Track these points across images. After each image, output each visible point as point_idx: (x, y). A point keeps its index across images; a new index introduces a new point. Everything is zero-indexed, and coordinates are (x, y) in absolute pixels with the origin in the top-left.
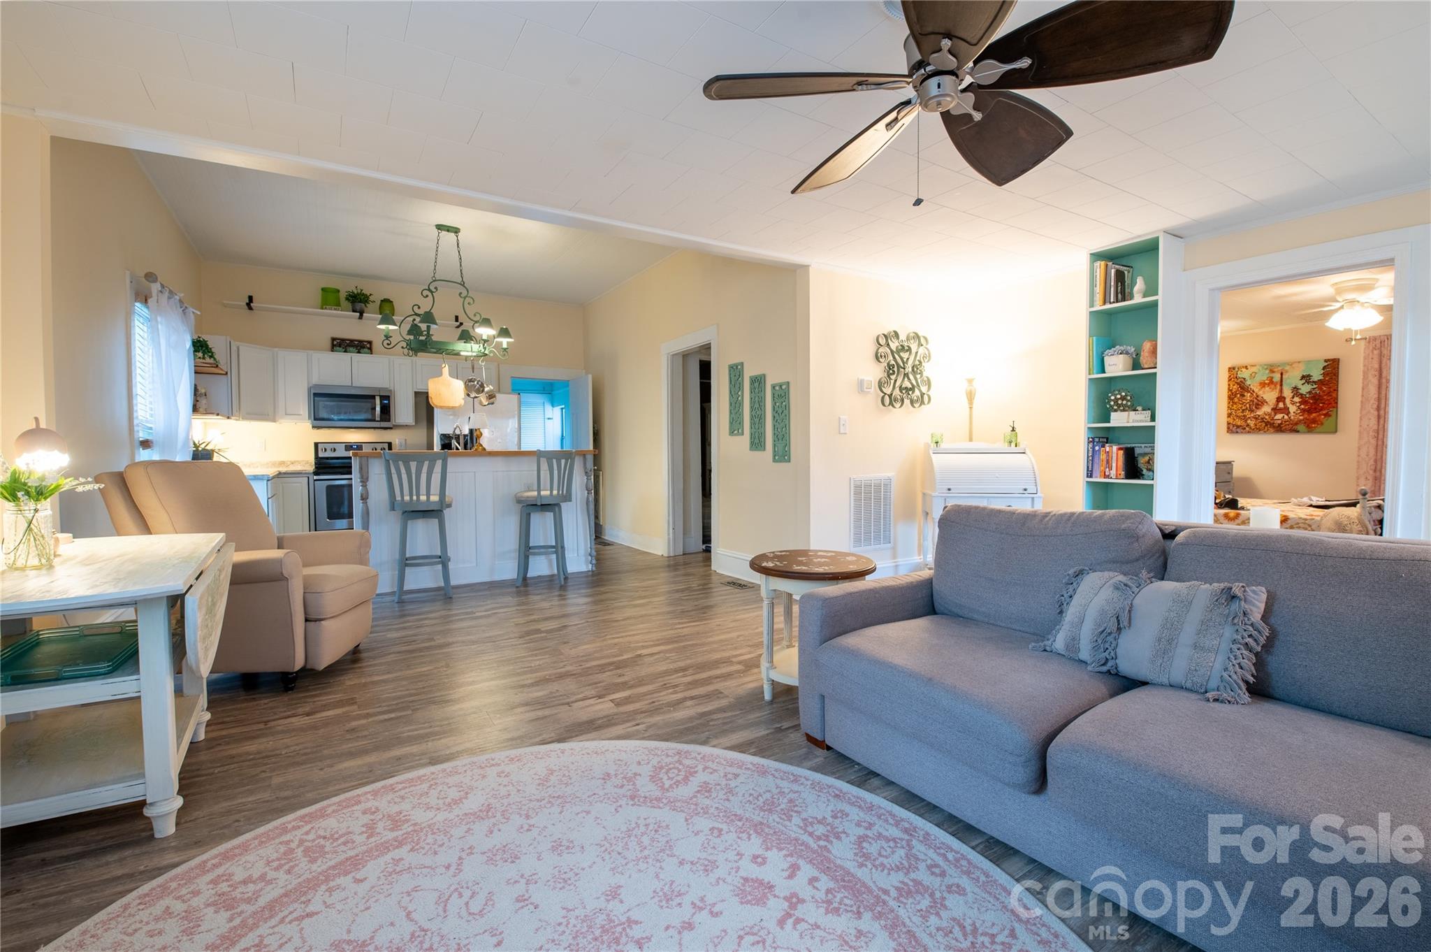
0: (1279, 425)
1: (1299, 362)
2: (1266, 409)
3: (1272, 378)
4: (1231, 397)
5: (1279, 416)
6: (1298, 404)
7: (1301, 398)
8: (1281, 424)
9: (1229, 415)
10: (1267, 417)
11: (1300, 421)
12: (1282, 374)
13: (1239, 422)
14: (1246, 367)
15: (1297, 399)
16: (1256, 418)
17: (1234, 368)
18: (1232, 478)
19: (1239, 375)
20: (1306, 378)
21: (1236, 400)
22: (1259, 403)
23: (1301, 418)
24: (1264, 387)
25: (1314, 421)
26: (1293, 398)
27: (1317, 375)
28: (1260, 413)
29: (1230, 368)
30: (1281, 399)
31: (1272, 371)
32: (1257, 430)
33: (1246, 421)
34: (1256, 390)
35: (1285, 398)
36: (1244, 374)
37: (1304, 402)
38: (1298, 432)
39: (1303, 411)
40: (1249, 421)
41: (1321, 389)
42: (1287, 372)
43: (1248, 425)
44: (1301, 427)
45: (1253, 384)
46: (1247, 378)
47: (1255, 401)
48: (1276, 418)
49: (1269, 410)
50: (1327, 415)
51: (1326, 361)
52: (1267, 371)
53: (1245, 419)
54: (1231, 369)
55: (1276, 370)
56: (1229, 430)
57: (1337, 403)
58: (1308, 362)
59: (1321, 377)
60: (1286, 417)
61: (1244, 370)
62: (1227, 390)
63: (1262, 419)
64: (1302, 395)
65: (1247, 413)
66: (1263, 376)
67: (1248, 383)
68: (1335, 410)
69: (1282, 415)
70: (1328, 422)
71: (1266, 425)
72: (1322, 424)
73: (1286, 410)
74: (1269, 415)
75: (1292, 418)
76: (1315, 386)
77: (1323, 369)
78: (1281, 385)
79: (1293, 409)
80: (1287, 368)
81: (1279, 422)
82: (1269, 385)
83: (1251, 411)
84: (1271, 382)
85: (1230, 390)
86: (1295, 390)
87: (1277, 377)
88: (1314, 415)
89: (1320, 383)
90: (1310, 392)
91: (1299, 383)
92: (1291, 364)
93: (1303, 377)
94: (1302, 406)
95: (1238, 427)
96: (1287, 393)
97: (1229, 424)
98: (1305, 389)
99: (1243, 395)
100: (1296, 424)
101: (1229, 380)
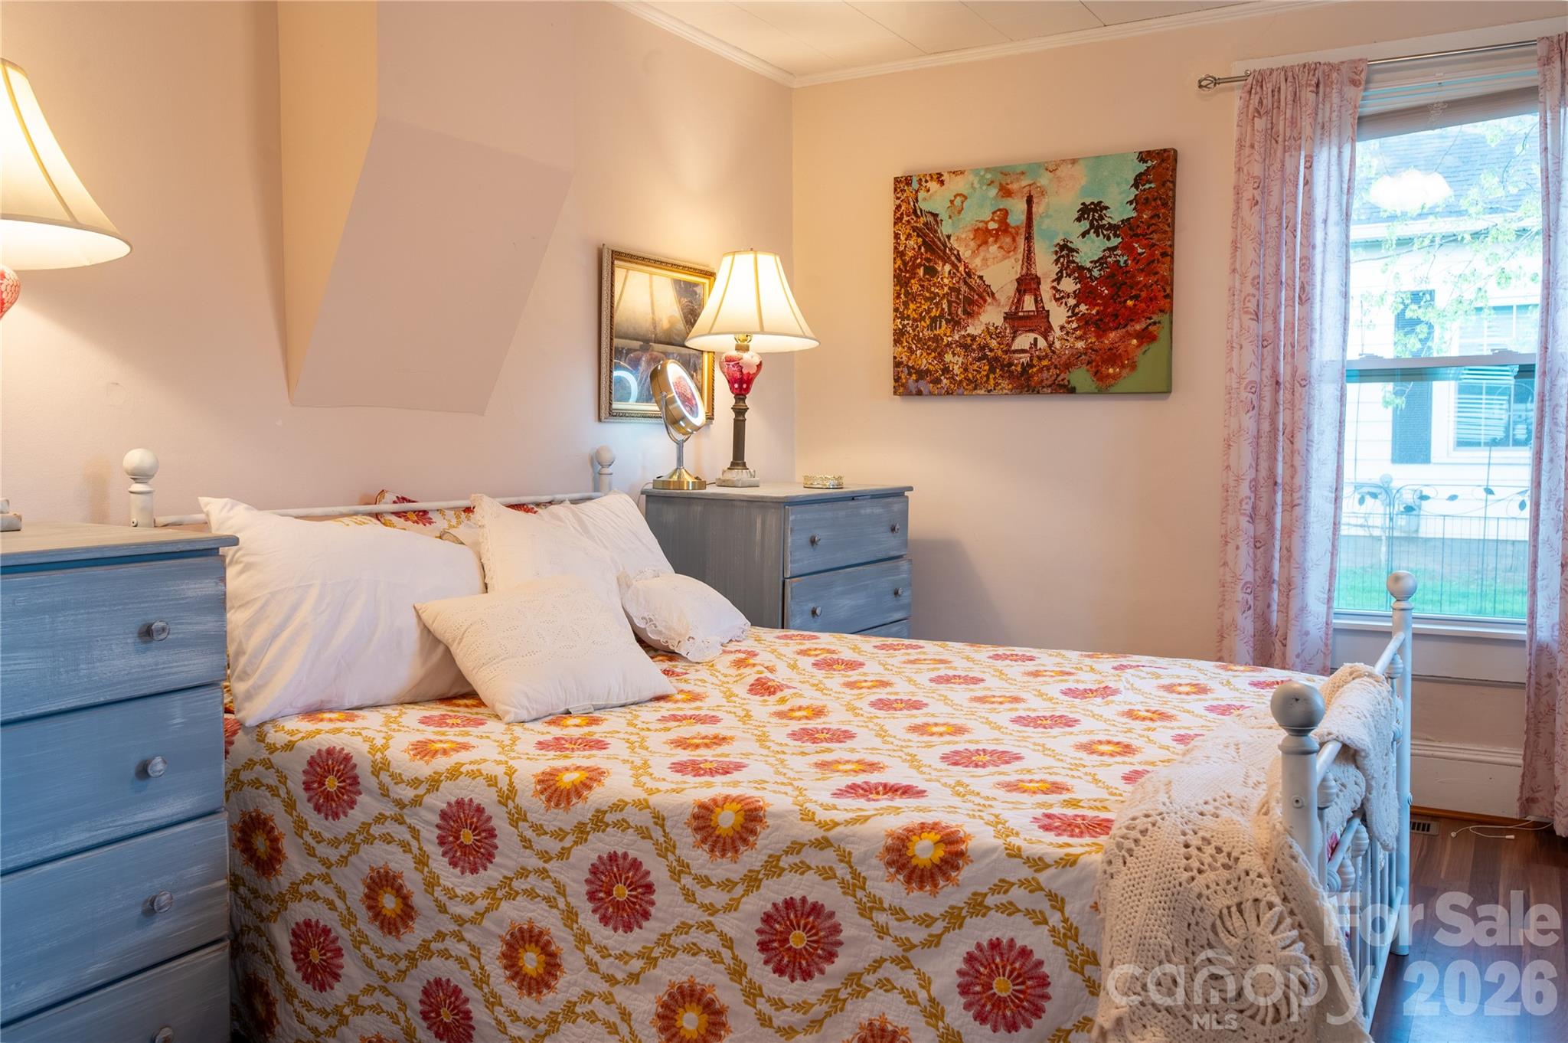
0: (1026, 368)
1: (1074, 161)
2: (992, 316)
3: (1005, 213)
4: (902, 279)
5: (1024, 341)
6: (1072, 302)
7: (1080, 279)
8: (1030, 365)
9: (899, 336)
10: (994, 343)
11: (1078, 355)
12: (1030, 201)
13: (924, 361)
14: (939, 179)
15: (1069, 285)
16: (966, 347)
17: (908, 181)
18: (905, 543)
19: (923, 205)
20: (1091, 213)
21: (915, 287)
22: (975, 296)
23: (1080, 345)
24: (985, 243)
25: (1113, 357)
26: (1058, 280)
27: (1119, 209)
28: (975, 328)
29: (897, 180)
30: (1028, 283)
31: (1006, 192)
32: (968, 386)
33: (940, 356)
34: (965, 254)
35: (1037, 280)
36: (934, 200)
37: (1085, 294)
38: (1072, 391)
39: (1085, 322)
40: (948, 357)
41: (1127, 248)
42: (1043, 193)
43: (946, 370)
44: (1080, 376)
45: (956, 232)
46: (943, 215)
47: (964, 288)
48: (1015, 346)
49: (999, 321)
50: (1147, 337)
51: (1143, 157)
52: (993, 192)
53: (938, 348)
54: (902, 183)
55: (1014, 187)
56: (901, 388)
57: (1169, 297)
58: (1098, 160)
59: (1129, 212)
60: (1042, 343)
61: (933, 186)
62: (890, 254)
63: (982, 348)
64: (1081, 268)
65: (943, 329)
66: (980, 211)
67: (945, 229)
68: (1165, 318)
69: (1031, 336)
70: (1147, 358)
71: (992, 370)
72: (1133, 367)
73: (1039, 321)
74: (999, 335)
75: (1058, 344)
76: (1115, 241)
77: (1136, 185)
78: (1029, 238)
79: (1058, 315)
80: (1044, 180)
81: (1025, 358)
82: (996, 235)
83: (955, 323)
84: (1004, 228)
85: (899, 254)
86: (1065, 250)
87: (1017, 217)
88: (1112, 335)
89: (1129, 230)
90: (1101, 262)
91: (1072, 230)
92: (1052, 168)
93: (1085, 211)
94: (1083, 308)
95: (921, 374)
96: (1045, 265)
97: (897, 364)
98: (1090, 250)
99: (931, 271)
100: (1067, 366)
101: (898, 220)
